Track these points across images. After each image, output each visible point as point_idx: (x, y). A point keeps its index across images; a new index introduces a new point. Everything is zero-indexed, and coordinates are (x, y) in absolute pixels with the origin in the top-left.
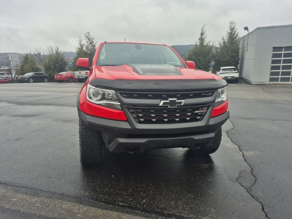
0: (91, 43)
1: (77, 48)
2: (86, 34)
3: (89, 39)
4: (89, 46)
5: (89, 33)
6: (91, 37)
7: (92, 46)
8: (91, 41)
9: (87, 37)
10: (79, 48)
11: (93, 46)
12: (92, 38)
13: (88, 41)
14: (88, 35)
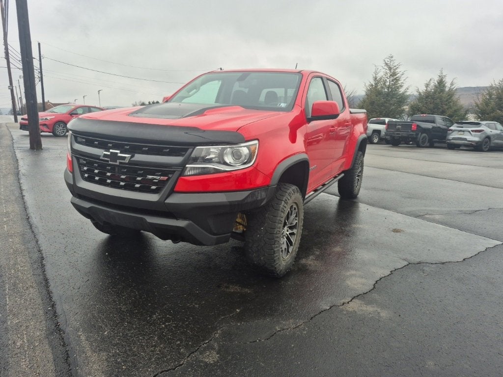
0: (394, 74)
1: (368, 84)
2: (386, 60)
3: (390, 69)
4: (388, 80)
5: (392, 57)
6: (395, 64)
7: (393, 81)
8: (392, 71)
9: (386, 64)
10: (372, 85)
11: (396, 79)
12: (395, 66)
13: (388, 71)
14: (389, 60)
